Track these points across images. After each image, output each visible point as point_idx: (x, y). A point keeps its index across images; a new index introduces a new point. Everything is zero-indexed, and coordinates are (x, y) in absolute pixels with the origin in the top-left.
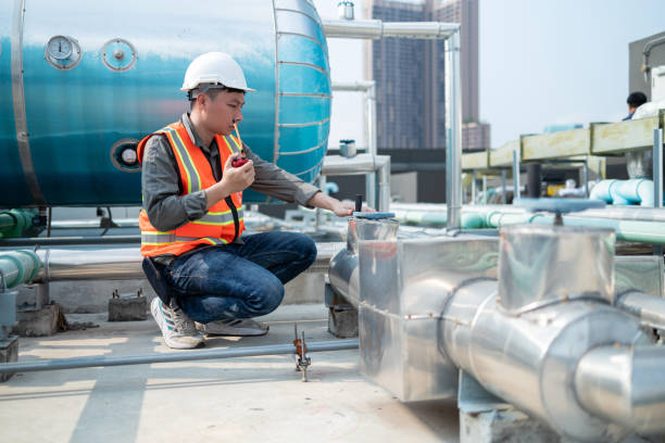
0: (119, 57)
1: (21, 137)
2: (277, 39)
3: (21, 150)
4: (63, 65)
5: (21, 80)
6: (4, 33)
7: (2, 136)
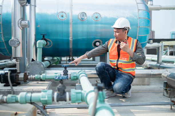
0: (97, 18)
1: (71, 39)
2: (138, 11)
3: (70, 42)
4: (82, 20)
5: (72, 24)
6: (68, 11)
7: (66, 38)
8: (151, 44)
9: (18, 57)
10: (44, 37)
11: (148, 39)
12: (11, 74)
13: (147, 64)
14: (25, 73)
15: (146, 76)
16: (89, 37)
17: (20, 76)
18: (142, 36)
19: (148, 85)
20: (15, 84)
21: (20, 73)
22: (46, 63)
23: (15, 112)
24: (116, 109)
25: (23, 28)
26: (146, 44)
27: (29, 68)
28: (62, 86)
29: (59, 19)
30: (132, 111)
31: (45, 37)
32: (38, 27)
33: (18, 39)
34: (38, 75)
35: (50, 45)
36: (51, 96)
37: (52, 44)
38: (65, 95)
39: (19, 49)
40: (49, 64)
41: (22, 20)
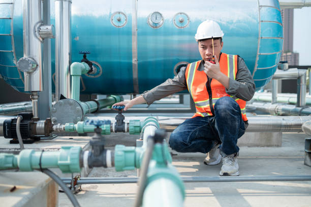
0: (181, 22)
1: (134, 61)
2: (259, 9)
3: (133, 67)
4: (155, 25)
5: (136, 34)
6: (129, 11)
7: (126, 61)
8: (284, 70)
9: (35, 90)
10: (85, 57)
11: (277, 60)
12: (21, 121)
13: (278, 109)
14: (47, 120)
15: (271, 128)
16: (168, 58)
17: (38, 125)
18: (267, 56)
19: (278, 146)
20: (29, 139)
21: (38, 119)
22: (90, 104)
23: (12, 186)
24: (210, 187)
25: (43, 39)
26: (275, 71)
27: (55, 112)
28: (99, 138)
29: (113, 25)
30: (240, 191)
31: (87, 58)
32: (75, 39)
33: (33, 59)
34: (70, 124)
35: (98, 73)
36: (77, 156)
37: (101, 69)
38: (104, 155)
39: (37, 76)
40: (97, 107)
41: (41, 25)
